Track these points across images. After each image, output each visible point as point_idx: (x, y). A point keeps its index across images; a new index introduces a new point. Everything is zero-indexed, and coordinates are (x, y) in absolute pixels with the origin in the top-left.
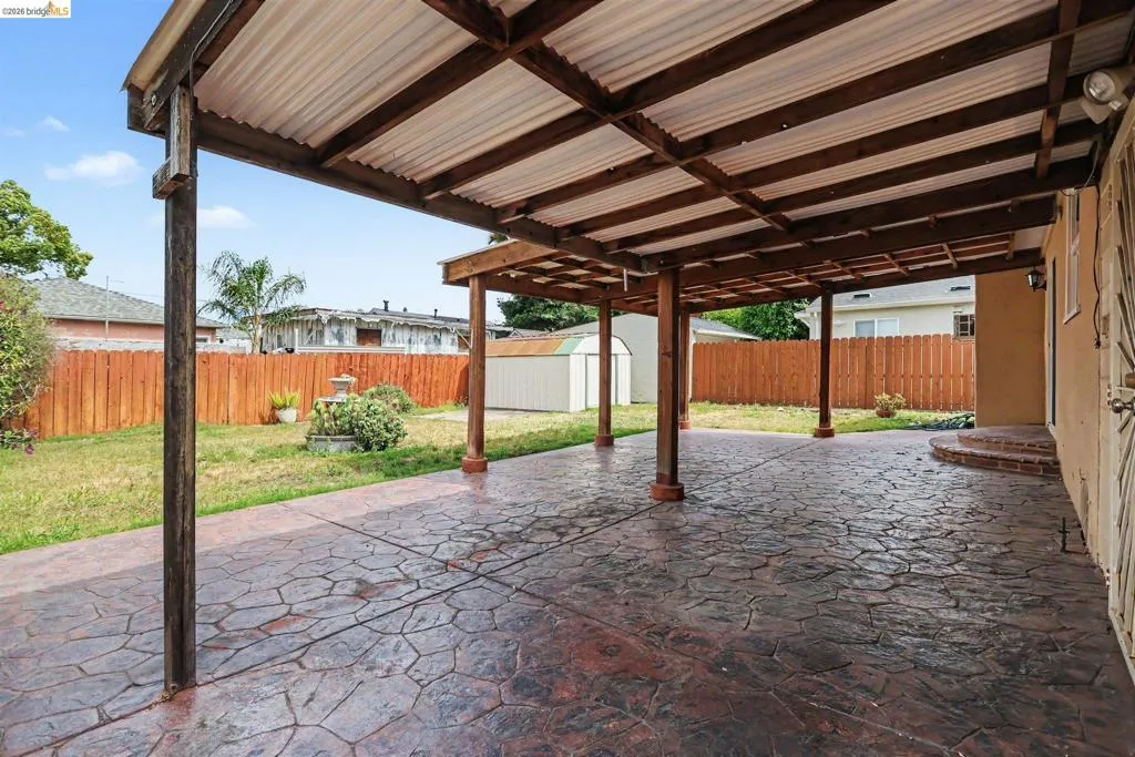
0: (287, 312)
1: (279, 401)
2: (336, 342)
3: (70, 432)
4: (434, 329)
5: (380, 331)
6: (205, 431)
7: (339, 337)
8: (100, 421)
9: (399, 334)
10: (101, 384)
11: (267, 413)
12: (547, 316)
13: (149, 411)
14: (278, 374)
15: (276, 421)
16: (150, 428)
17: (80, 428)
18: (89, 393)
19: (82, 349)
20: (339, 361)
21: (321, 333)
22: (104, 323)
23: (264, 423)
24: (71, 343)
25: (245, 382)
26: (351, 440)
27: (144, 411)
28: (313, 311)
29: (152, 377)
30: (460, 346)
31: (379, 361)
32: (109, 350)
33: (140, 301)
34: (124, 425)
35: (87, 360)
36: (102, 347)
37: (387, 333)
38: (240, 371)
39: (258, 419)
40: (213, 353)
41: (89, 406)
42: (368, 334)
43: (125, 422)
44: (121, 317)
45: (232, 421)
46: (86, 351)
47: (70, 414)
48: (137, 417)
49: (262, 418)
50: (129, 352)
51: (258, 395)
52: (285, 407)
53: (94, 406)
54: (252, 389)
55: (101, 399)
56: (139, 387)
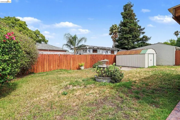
0: (81, 46)
1: (80, 64)
2: (89, 52)
3: (42, 72)
4: (106, 50)
5: (97, 50)
6: (67, 72)
7: (89, 51)
8: (48, 69)
9: (100, 51)
10: (48, 61)
11: (78, 67)
12: (126, 47)
13: (56, 67)
14: (80, 59)
15: (80, 69)
16: (56, 71)
17: (44, 71)
18: (45, 63)
19: (44, 54)
20: (91, 56)
21: (86, 51)
22: (48, 50)
23: (77, 69)
24: (42, 53)
25: (74, 60)
26: (110, 79)
27: (55, 67)
28: (85, 46)
29: (57, 60)
30: (111, 53)
31: (98, 56)
32: (49, 54)
33: (55, 46)
34: (52, 70)
35: (45, 56)
36: (47, 54)
37: (98, 50)
38: (73, 58)
39: (76, 69)
40: (68, 55)
41: (45, 66)
42: (95, 51)
43: (52, 69)
44: (52, 49)
45: (72, 69)
46: (45, 54)
47: (42, 68)
48: (54, 68)
49: (77, 68)
50: (52, 54)
51: (76, 63)
52: (82, 66)
53: (46, 66)
54: (75, 62)
55: (47, 64)
56: (54, 61)
